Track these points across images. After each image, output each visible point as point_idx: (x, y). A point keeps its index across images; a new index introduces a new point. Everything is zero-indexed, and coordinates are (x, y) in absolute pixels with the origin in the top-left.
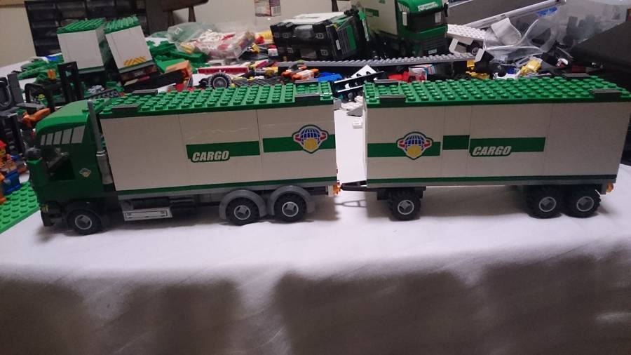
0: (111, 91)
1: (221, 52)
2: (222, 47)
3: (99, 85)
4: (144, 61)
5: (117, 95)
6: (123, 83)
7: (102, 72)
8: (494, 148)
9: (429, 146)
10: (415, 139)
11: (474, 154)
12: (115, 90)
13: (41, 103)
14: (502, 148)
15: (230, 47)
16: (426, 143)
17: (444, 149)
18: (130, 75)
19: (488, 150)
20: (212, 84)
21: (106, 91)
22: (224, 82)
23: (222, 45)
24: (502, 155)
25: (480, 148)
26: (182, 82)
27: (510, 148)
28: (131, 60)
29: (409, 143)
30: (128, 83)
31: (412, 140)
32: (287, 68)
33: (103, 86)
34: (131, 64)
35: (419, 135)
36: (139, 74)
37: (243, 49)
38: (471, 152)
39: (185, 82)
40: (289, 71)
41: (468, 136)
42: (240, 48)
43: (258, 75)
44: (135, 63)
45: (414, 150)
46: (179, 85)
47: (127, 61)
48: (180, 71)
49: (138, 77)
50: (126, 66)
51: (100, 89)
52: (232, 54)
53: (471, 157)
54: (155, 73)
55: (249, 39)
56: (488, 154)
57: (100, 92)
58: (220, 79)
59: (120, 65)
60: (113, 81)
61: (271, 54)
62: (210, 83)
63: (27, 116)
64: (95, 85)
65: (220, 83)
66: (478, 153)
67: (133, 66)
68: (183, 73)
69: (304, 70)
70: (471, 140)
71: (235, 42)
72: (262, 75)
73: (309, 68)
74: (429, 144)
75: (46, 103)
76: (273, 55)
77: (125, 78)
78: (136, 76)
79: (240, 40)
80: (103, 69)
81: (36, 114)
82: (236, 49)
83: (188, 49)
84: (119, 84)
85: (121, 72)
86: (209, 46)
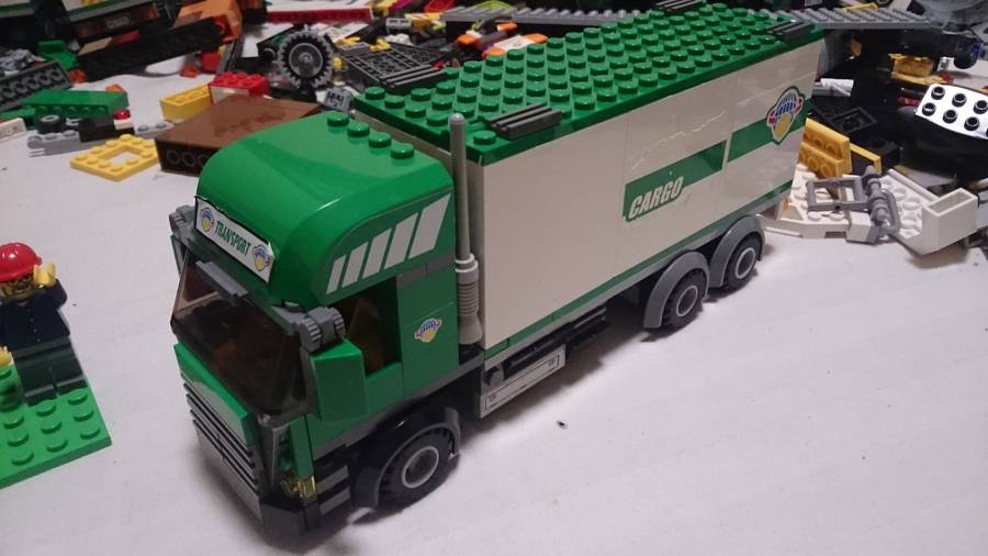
5: (60, 78)
12: (57, 65)
18: (97, 26)
20: (286, 60)
22: (315, 55)
26: (215, 48)
30: (88, 48)
32: (467, 26)
33: (34, 53)
34: (97, 2)
36: (118, 24)
39: (222, 48)
40: (473, 35)
43: (395, 32)
46: (209, 56)
48: (211, 20)
49: (114, 34)
50: (85, 5)
54: (156, 22)
58: (305, 49)
59: (70, 3)
60: (56, 38)
62: (281, 57)
64: (15, 48)
65: (308, 56)
67: (101, 5)
68: (220, 28)
69: (510, 34)
72: (404, 31)
73: (524, 29)
77: (85, 33)
78: (108, 30)
80: (30, 12)
85: (73, 18)
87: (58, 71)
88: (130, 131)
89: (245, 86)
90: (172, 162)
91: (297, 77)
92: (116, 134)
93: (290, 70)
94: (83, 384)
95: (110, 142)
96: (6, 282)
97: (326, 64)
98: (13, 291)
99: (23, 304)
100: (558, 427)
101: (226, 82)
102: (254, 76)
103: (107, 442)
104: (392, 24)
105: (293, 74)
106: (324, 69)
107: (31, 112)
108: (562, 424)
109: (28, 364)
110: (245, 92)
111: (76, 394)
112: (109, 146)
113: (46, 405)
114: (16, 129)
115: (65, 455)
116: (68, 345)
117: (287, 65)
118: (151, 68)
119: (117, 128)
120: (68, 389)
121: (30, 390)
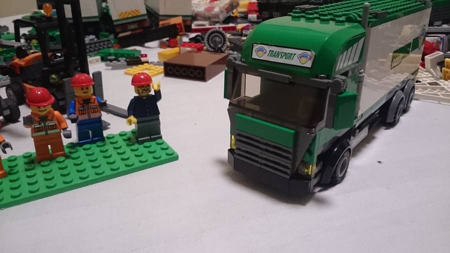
0: (103, 41)
1: (207, 14)
2: (209, 9)
3: (93, 34)
4: (139, 14)
5: (110, 46)
6: (116, 35)
7: (97, 22)
12: (109, 40)
13: (33, 48)
15: (217, 10)
18: (124, 27)
20: (208, 40)
21: (99, 41)
22: (221, 39)
23: (209, 7)
26: (175, 37)
28: (126, 13)
30: (121, 35)
33: (97, 37)
34: (125, 17)
36: (133, 27)
37: (227, 13)
39: (179, 37)
42: (225, 11)
44: (130, 16)
46: (173, 40)
47: (122, 13)
48: (175, 25)
49: (132, 30)
50: (121, 18)
51: (93, 39)
52: (217, 16)
54: (148, 27)
55: (234, 4)
57: (92, 41)
58: (216, 36)
59: (115, 17)
60: (106, 31)
61: (250, 19)
62: (206, 39)
63: (17, 60)
64: (89, 35)
65: (217, 39)
67: (127, 18)
68: (178, 29)
71: (222, 5)
75: (39, 49)
76: (252, 20)
77: (118, 30)
78: (129, 28)
79: (226, 4)
80: (97, 20)
81: (27, 58)
82: (222, 12)
84: (112, 37)
85: (115, 23)
86: (196, 8)
87: (109, 42)
88: (147, 62)
89: (195, 47)
90: (170, 72)
91: (212, 48)
92: (142, 63)
93: (209, 45)
94: (161, 138)
95: (140, 66)
96: (140, 87)
97: (224, 43)
98: (142, 91)
99: (145, 98)
100: (378, 163)
101: (187, 46)
102: (198, 44)
103: (176, 158)
104: (246, 33)
105: (210, 46)
106: (223, 45)
107: (103, 55)
108: (380, 162)
109: (142, 125)
110: (196, 50)
111: (159, 141)
112: (140, 67)
113: (147, 144)
114: (97, 61)
115: (159, 161)
116: (158, 119)
117: (208, 43)
118: (147, 44)
119: (142, 61)
120: (155, 139)
121: (141, 138)
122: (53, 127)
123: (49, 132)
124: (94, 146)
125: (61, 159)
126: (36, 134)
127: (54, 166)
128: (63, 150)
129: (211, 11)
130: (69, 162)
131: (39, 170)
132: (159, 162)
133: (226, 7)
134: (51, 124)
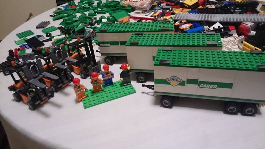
1: (141, 7)
8: (210, 85)
9: (180, 82)
10: (175, 79)
11: (200, 86)
14: (213, 85)
15: (145, 5)
16: (179, 80)
17: (187, 83)
19: (207, 86)
23: (142, 4)
24: (213, 88)
25: (203, 85)
27: (216, 86)
29: (172, 80)
31: (173, 79)
35: (176, 78)
38: (199, 86)
40: (177, 23)
41: (198, 80)
45: (174, 83)
52: (146, 8)
53: (199, 88)
56: (207, 87)
66: (202, 86)
70: (199, 81)
71: (148, 2)
74: (180, 81)
82: (148, 6)
83: (125, 4)
86: (135, 4)
94: (131, 84)
99: (125, 72)
103: (136, 92)
104: (159, 20)
111: (130, 85)
113: (126, 86)
120: (129, 84)
121: (125, 84)
122: (98, 83)
123: (97, 84)
124: (110, 86)
125: (101, 92)
126: (94, 85)
127: (99, 94)
128: (101, 89)
129: (143, 6)
130: (103, 93)
131: (95, 96)
132: (130, 93)
133: (150, 2)
134: (98, 82)
